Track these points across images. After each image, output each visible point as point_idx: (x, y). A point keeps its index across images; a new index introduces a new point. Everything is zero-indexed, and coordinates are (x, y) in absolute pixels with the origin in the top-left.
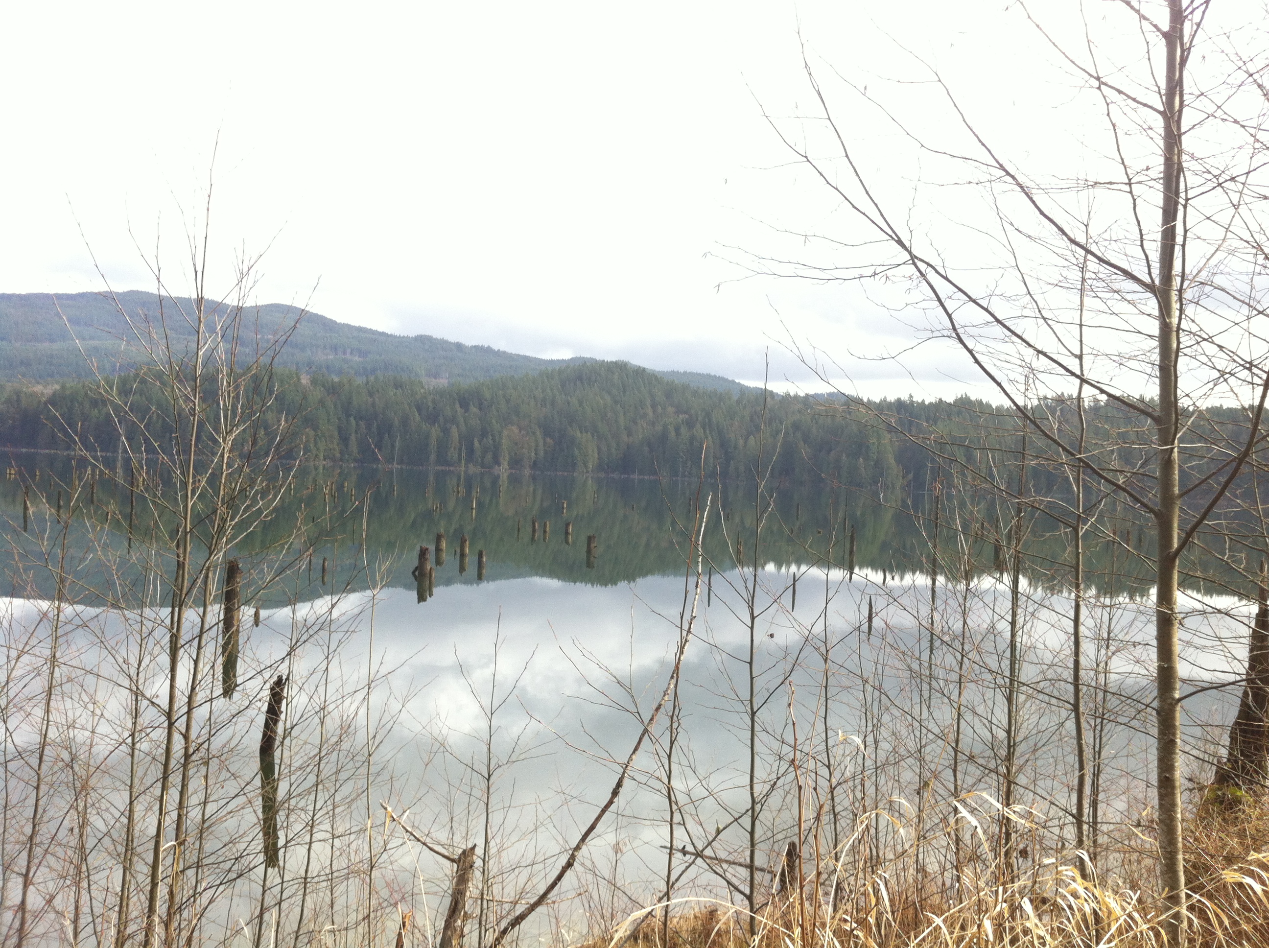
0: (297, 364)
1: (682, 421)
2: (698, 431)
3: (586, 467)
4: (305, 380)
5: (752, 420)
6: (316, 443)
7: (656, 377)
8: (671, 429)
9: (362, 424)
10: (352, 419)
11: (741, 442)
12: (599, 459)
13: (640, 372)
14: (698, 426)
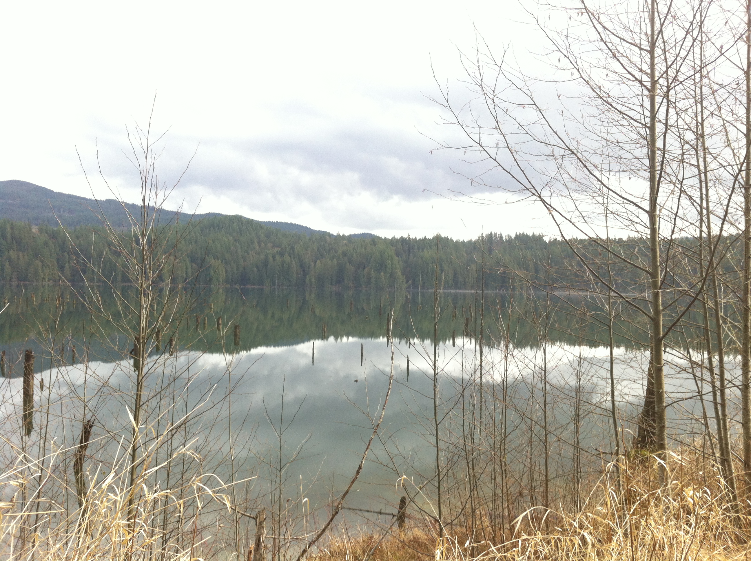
0: (29, 219)
1: (277, 252)
2: (287, 258)
3: (218, 281)
4: (35, 229)
5: (318, 250)
6: (43, 271)
7: (259, 225)
8: (270, 257)
10: (66, 254)
11: (312, 264)
12: (226, 276)
13: (250, 222)
14: (286, 254)
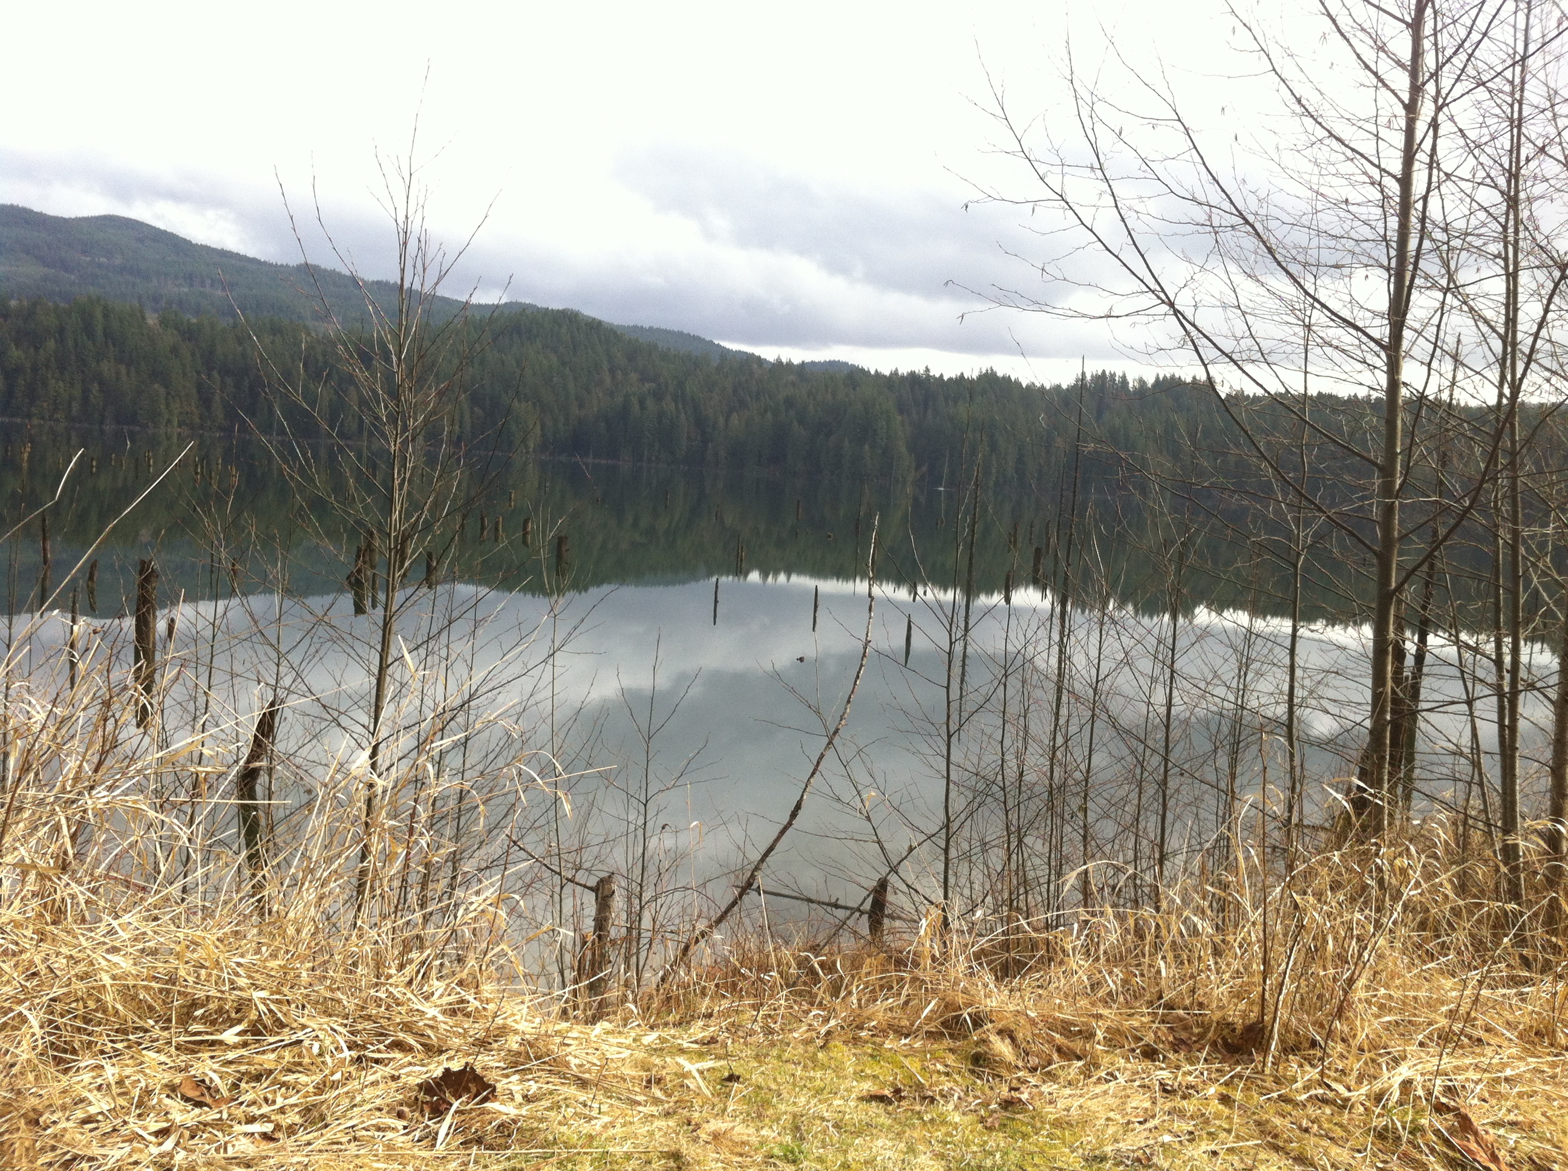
0: (140, 298)
1: (649, 391)
2: (669, 405)
3: (526, 447)
4: (152, 320)
5: (735, 391)
6: (168, 406)
7: (615, 333)
8: (635, 401)
9: (229, 380)
10: (215, 373)
11: (721, 420)
12: (543, 436)
13: (595, 326)
14: (669, 398)
